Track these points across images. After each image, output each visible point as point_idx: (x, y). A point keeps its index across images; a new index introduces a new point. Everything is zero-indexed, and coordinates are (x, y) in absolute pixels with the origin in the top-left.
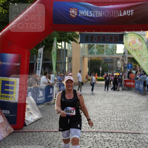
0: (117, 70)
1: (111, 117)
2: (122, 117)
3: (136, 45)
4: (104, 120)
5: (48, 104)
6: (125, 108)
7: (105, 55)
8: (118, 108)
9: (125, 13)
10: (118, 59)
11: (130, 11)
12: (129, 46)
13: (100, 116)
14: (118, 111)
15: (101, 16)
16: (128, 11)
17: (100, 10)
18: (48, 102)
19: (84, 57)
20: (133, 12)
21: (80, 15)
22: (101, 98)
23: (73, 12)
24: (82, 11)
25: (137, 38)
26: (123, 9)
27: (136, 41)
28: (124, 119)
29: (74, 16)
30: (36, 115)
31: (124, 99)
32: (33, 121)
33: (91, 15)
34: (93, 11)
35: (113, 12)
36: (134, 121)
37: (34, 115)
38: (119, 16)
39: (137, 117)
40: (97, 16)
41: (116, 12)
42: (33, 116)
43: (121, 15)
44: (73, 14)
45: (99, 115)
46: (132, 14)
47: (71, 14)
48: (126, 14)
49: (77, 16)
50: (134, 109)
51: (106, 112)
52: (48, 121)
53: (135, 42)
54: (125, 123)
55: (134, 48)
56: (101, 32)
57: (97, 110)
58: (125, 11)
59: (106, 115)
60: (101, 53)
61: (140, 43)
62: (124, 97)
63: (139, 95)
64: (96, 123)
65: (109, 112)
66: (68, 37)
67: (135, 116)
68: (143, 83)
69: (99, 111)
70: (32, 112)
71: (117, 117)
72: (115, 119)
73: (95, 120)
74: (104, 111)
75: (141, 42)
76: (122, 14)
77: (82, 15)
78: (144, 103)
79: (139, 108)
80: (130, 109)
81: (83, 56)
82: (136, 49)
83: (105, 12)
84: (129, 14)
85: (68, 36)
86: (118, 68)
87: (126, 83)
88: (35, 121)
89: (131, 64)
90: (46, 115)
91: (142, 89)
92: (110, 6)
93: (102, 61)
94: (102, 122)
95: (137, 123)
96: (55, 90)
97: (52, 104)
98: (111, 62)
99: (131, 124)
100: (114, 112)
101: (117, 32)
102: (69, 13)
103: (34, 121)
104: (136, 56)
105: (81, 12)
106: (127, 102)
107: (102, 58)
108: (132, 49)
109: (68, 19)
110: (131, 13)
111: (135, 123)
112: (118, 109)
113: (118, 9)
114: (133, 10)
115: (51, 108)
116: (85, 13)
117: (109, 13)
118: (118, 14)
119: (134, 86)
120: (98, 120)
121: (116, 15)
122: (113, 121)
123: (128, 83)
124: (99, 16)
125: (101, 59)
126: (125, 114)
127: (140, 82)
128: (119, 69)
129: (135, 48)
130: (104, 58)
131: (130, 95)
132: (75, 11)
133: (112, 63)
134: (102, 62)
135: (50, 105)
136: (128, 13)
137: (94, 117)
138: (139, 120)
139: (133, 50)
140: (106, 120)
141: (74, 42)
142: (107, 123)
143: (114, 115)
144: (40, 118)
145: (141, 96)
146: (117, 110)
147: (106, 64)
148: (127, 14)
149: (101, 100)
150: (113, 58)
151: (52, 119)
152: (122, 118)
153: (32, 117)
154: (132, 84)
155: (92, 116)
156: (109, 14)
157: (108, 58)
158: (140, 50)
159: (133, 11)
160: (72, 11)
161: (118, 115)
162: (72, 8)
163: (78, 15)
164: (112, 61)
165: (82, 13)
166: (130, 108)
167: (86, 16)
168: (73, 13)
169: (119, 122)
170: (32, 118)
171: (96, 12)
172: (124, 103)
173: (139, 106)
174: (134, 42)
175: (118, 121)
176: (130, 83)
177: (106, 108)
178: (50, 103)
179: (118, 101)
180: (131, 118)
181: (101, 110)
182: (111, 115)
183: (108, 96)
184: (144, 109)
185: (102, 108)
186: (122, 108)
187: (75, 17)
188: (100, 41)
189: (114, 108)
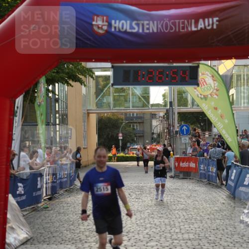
0: (152, 138)
1: (170, 233)
2: (192, 231)
3: (207, 88)
4: (158, 238)
5: (34, 210)
6: (191, 214)
7: (131, 108)
8: (177, 213)
9: (201, 25)
10: (153, 116)
11: (211, 20)
12: (195, 90)
13: (147, 231)
14: (180, 220)
15: (155, 31)
16: (206, 20)
17: (152, 18)
18: (34, 204)
19: (88, 113)
20: (217, 23)
21: (113, 30)
22: (136, 194)
23: (100, 23)
24: (117, 21)
25: (209, 74)
26: (197, 17)
27: (206, 79)
28: (196, 236)
29: (101, 31)
30: (22, 231)
31: (183, 196)
32: (17, 243)
33: (134, 29)
34: (139, 22)
35: (179, 23)
36: (218, 240)
37: (18, 231)
38: (189, 29)
39: (222, 231)
40: (148, 31)
41: (183, 23)
42: (18, 235)
43: (194, 29)
44: (99, 28)
45: (146, 228)
46: (215, 27)
47: (95, 28)
48: (203, 26)
49: (106, 31)
50: (208, 216)
51: (158, 224)
52: (48, 243)
53: (205, 81)
54: (202, 244)
55: (204, 94)
56: (154, 63)
57: (136, 219)
58: (201, 21)
59: (159, 229)
60: (120, 105)
61: (214, 84)
62: (181, 192)
63: (209, 186)
64: (144, 245)
65: (162, 223)
66: (68, 73)
67: (215, 228)
68: (215, 163)
69: (142, 221)
70: (14, 226)
71: (183, 232)
72: (180, 236)
73: (142, 238)
74: (151, 220)
75: (215, 82)
76: (195, 27)
77: (117, 30)
78: (224, 203)
79: (218, 214)
80: (201, 216)
81: (87, 110)
82: (207, 95)
83: (163, 23)
84: (209, 25)
85: (67, 71)
86: (153, 133)
87: (179, 164)
88: (21, 243)
89: (186, 126)
90: (40, 231)
91: (214, 174)
92: (173, 12)
93: (122, 120)
94: (157, 243)
95: (226, 244)
96: (45, 180)
97: (42, 210)
98: (139, 123)
99: (213, 245)
100: (172, 223)
101: (185, 62)
102: (92, 25)
103: (19, 244)
104: (208, 110)
105: (115, 23)
106: (189, 201)
107: (122, 114)
108: (200, 96)
109: (90, 37)
110: (213, 24)
111: (221, 243)
112: (178, 216)
113: (188, 17)
114: (217, 19)
115: (43, 217)
116: (122, 25)
117: (170, 24)
118: (187, 28)
119: (196, 169)
120: (147, 239)
121: (183, 28)
122: (176, 240)
123: (184, 165)
124: (151, 31)
125: (119, 116)
126: (196, 225)
127: (210, 160)
128: (155, 136)
129: (206, 93)
130: (126, 114)
131: (190, 187)
132: (103, 22)
133: (141, 124)
134: (122, 123)
135: (39, 211)
136: (207, 24)
137: (136, 232)
138: (227, 237)
139: (202, 97)
140: (162, 237)
141: (78, 84)
142: (168, 245)
143: (174, 229)
144: (29, 238)
145: (213, 190)
146: (176, 217)
147: (130, 126)
148: (205, 27)
149: (137, 198)
150: (144, 114)
151: (54, 239)
152: (193, 233)
153: (15, 235)
154: (193, 165)
155: (132, 230)
156: (171, 27)
157: (133, 114)
158: (215, 96)
159: (217, 21)
160: (97, 22)
161: (182, 227)
162: (98, 16)
163: (109, 30)
164: (141, 120)
165: (117, 25)
166: (201, 214)
167: (126, 32)
168: (100, 26)
169: (189, 242)
170: (15, 239)
171: (146, 22)
172: (184, 203)
173: (216, 208)
174: (203, 81)
175: (187, 240)
176: (188, 163)
177: (152, 214)
178: (38, 207)
179: (171, 200)
180: (209, 233)
181: (145, 219)
182: (169, 228)
183: (150, 191)
184: (227, 215)
185: (146, 214)
186: (185, 214)
187: (103, 35)
188: (153, 81)
189: (170, 214)
